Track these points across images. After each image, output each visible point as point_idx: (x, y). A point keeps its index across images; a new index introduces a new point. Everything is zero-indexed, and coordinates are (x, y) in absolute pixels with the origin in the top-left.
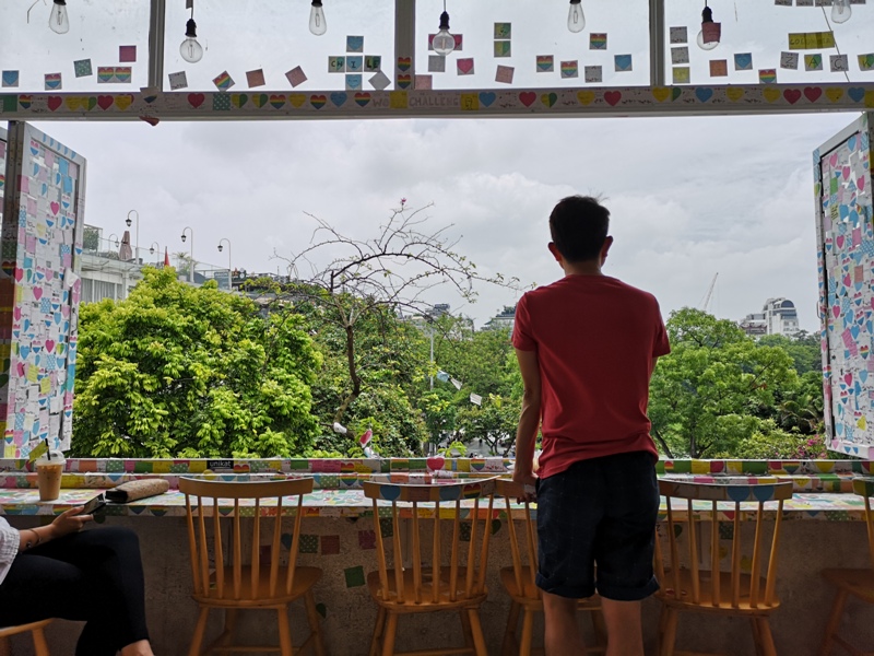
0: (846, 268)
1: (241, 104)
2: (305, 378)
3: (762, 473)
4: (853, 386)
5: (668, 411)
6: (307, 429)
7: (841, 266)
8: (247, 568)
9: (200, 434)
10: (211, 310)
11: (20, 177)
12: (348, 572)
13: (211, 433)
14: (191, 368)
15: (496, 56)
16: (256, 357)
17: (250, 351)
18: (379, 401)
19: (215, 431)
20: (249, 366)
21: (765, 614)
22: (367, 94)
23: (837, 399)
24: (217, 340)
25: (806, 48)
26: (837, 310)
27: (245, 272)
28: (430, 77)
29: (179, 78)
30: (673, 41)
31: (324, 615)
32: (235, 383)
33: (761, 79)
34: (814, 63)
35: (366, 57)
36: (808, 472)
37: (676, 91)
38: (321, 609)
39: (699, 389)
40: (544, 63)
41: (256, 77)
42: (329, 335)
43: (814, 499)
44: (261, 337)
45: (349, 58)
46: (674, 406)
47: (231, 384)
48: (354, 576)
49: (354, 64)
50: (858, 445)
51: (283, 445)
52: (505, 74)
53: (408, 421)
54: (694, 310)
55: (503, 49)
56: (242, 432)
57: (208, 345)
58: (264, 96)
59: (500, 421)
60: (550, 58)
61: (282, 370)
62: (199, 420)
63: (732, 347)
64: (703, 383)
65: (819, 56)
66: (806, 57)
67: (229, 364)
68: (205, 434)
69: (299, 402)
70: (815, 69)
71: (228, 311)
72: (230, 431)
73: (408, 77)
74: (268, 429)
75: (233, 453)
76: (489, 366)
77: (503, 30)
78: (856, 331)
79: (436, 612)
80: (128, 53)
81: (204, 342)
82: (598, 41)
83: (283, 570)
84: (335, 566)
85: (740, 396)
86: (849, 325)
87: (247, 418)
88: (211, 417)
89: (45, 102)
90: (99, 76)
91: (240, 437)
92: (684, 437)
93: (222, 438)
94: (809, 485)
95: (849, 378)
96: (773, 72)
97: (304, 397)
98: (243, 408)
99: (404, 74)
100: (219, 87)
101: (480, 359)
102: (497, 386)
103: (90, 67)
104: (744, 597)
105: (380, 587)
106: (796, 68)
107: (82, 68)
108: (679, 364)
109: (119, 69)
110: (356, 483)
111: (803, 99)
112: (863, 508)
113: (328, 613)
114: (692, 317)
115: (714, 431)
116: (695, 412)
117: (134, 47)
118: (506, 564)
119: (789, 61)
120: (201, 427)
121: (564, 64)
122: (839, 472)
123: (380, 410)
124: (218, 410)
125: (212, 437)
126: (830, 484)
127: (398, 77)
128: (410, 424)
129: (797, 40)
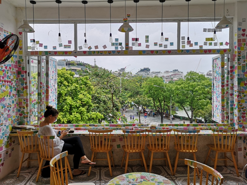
0: (217, 84)
1: (94, 53)
2: (89, 93)
3: (197, 126)
4: (217, 108)
5: (185, 99)
6: (90, 106)
7: (216, 83)
8: (98, 145)
9: (64, 108)
10: (65, 76)
11: (48, 68)
12: (117, 145)
13: (67, 108)
14: (61, 92)
15: (146, 42)
16: (77, 88)
17: (75, 87)
18: (108, 98)
19: (68, 108)
20: (75, 91)
21: (194, 152)
22: (119, 51)
23: (214, 110)
24: (67, 84)
25: (209, 41)
26: (215, 92)
27: (67, 60)
28: (132, 47)
29: (81, 48)
30: (182, 39)
31: (113, 153)
32: (72, 95)
33: (200, 47)
34: (211, 44)
35: (119, 43)
36: (206, 126)
37: (182, 50)
38: (112, 152)
39: (194, 93)
40: (156, 44)
41: (96, 47)
42: (94, 80)
43: (206, 131)
44: (77, 82)
45: (116, 43)
46: (187, 98)
47: (70, 96)
48: (119, 146)
49: (116, 44)
50: (217, 120)
51: (85, 111)
52: (147, 46)
53: (116, 103)
54: (193, 72)
55: (147, 41)
56: (74, 108)
57: (65, 85)
58: (98, 52)
59: (140, 102)
60: (157, 43)
61: (83, 91)
62: (63, 105)
63: (203, 82)
64: (195, 92)
65: (212, 43)
66: (209, 43)
67: (70, 90)
68: (65, 108)
69: (88, 100)
70: (211, 45)
71: (69, 76)
72: (71, 108)
73: (128, 47)
74: (81, 107)
75: (72, 113)
76: (137, 87)
77: (147, 37)
78: (218, 97)
79: (136, 152)
80: (70, 42)
81: (63, 84)
82: (167, 39)
83: (108, 145)
84: (115, 144)
85: (205, 95)
86: (217, 96)
87: (75, 104)
88: (66, 104)
89: (54, 53)
90: (64, 47)
91: (74, 109)
92: (190, 106)
93: (69, 110)
94: (205, 129)
95: (216, 106)
96: (202, 46)
97: (89, 98)
98: (74, 102)
99: (127, 47)
100: (89, 49)
101: (134, 84)
102: (139, 92)
103: (62, 45)
104: (191, 149)
105: (126, 148)
106: (207, 45)
107: (61, 45)
108: (189, 87)
109: (68, 45)
110: (119, 129)
111: (208, 52)
112: (213, 133)
113: (114, 153)
114: (193, 74)
115: (197, 104)
116: (193, 99)
117: (71, 41)
118: (148, 144)
119: (205, 44)
120: (64, 107)
121: (160, 44)
122: (211, 126)
123: (108, 100)
124: (68, 102)
125: (67, 109)
126: (209, 128)
127: (126, 47)
128: (116, 104)
129: (208, 39)
